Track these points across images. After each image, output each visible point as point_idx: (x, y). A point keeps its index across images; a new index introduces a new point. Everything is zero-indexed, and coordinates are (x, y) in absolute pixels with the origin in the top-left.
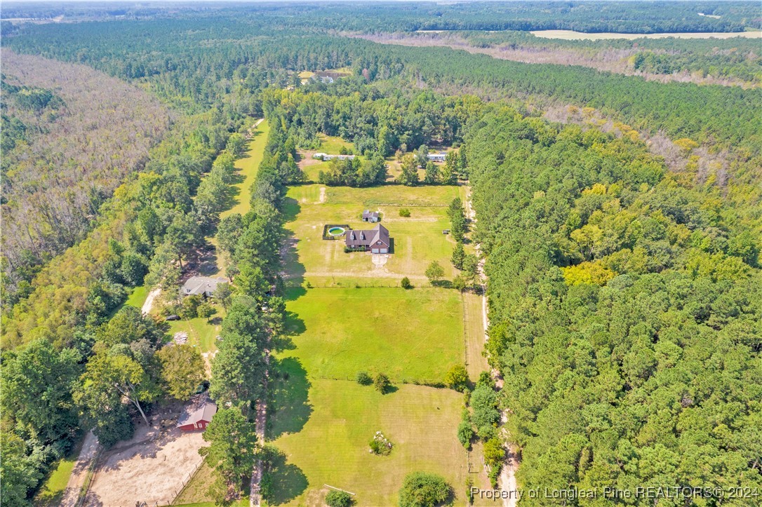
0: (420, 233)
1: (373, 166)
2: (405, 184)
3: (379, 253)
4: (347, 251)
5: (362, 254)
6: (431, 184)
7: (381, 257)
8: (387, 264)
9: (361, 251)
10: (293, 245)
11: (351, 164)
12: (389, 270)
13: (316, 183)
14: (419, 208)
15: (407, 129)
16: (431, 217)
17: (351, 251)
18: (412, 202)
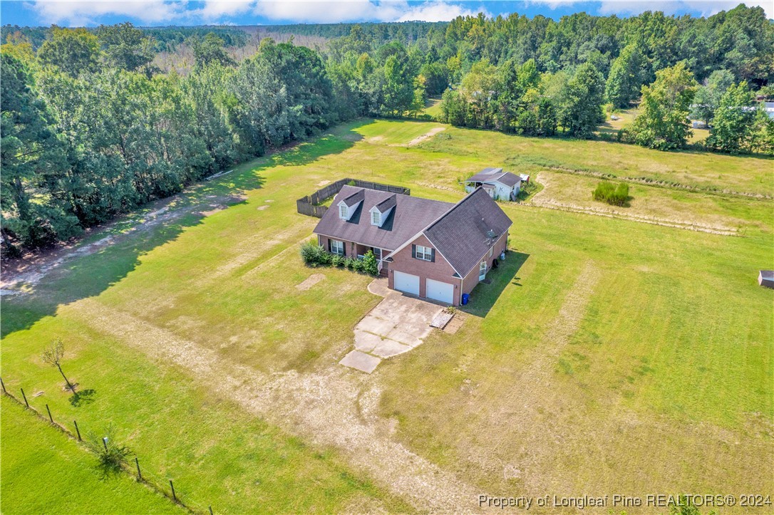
0: (648, 260)
1: (569, 88)
2: (646, 144)
3: (423, 296)
4: (312, 260)
5: (350, 282)
6: (725, 152)
7: (414, 316)
8: (409, 358)
9: (360, 270)
10: (212, 209)
11: (514, 79)
12: (385, 400)
13: (434, 121)
14: (669, 192)
15: (686, 55)
16: (712, 222)
17: (328, 263)
18: (649, 176)
